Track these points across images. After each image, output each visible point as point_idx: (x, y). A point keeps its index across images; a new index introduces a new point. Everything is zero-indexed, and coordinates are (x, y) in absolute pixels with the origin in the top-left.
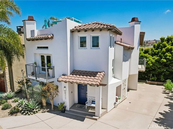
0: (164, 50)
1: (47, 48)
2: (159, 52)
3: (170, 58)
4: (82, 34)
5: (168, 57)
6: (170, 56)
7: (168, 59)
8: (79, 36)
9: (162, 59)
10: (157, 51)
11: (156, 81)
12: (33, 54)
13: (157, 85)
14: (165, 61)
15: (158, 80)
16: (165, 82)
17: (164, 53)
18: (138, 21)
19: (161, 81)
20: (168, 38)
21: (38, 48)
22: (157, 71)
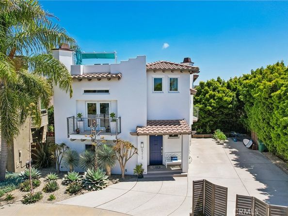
0: (207, 96)
1: (107, 91)
2: (201, 99)
3: (215, 105)
4: (158, 75)
5: (213, 104)
6: (214, 103)
7: (213, 106)
8: (152, 77)
9: (207, 107)
10: (199, 97)
11: (202, 134)
12: (75, 101)
13: (205, 138)
14: (210, 108)
15: (205, 132)
16: (213, 132)
17: (208, 100)
18: (191, 62)
19: (207, 133)
20: (208, 83)
21: (86, 91)
22: (202, 122)
